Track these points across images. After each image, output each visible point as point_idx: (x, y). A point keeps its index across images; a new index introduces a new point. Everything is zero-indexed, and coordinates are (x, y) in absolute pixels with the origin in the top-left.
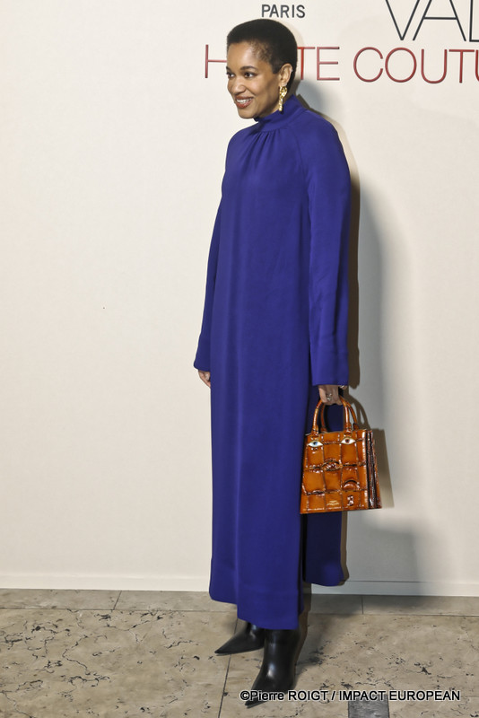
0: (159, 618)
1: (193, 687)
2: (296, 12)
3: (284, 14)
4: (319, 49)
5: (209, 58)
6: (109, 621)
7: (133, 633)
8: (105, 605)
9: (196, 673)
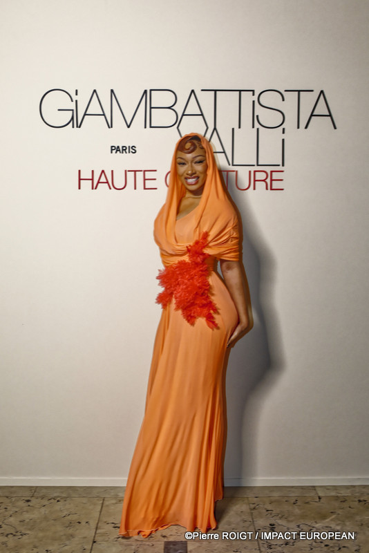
0: (58, 501)
1: (76, 539)
2: (131, 150)
3: (124, 151)
4: (145, 171)
5: (81, 178)
6: (29, 503)
7: (43, 510)
8: (27, 494)
9: (78, 531)
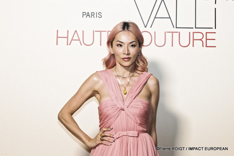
2: (98, 15)
3: (92, 16)
4: (108, 31)
5: (59, 36)
